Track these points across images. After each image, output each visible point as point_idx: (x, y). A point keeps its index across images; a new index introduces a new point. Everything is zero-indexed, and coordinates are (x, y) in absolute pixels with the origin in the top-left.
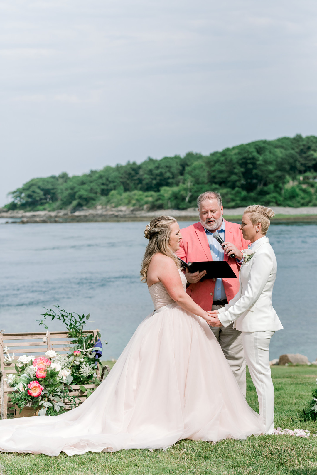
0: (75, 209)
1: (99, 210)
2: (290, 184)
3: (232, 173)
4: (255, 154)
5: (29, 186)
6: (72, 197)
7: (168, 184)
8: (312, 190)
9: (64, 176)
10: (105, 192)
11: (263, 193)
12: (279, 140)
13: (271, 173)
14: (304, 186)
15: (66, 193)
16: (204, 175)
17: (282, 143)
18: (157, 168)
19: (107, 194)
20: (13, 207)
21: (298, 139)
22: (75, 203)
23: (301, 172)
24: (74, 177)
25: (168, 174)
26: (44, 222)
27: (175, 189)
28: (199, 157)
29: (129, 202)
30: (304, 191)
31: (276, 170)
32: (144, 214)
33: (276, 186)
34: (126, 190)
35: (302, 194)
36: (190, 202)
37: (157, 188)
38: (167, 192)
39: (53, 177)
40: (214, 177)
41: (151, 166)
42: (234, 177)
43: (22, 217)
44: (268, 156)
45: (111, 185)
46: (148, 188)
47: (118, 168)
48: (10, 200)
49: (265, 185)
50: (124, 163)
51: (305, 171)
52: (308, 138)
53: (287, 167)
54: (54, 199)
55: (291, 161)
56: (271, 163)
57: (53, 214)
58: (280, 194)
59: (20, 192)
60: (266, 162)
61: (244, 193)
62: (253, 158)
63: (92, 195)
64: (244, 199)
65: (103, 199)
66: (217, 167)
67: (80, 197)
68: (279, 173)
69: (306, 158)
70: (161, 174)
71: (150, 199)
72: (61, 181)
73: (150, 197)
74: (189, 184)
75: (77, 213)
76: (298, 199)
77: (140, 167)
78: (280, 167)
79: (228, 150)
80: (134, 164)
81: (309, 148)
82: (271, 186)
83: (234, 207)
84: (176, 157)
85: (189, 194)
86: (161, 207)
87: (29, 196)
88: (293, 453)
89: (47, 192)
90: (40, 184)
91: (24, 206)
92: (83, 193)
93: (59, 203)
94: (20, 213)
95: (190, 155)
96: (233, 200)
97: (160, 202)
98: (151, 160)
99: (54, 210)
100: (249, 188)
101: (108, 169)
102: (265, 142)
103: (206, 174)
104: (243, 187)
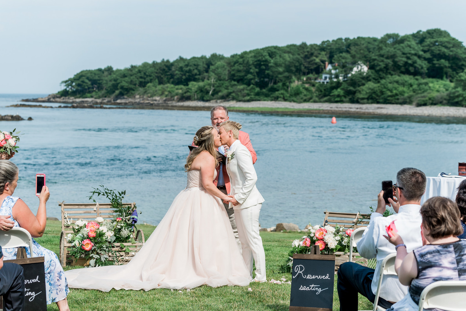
0: (117, 97)
1: (138, 99)
2: (296, 84)
3: (248, 72)
4: (268, 57)
5: (80, 77)
6: (115, 87)
7: (195, 80)
8: (313, 89)
9: (109, 70)
10: (143, 84)
11: (273, 90)
12: (288, 46)
13: (280, 73)
14: (307, 86)
15: (110, 84)
16: (225, 74)
17: (291, 49)
18: (187, 65)
19: (144, 86)
20: (64, 94)
21: (304, 46)
22: (117, 92)
23: (304, 74)
24: (118, 71)
25: (196, 71)
26: (91, 107)
27: (201, 84)
28: (221, 58)
29: (162, 94)
30: (307, 89)
31: (284, 72)
32: (174, 103)
33: (284, 84)
34: (160, 83)
35: (305, 92)
36: (213, 95)
37: (186, 82)
38: (194, 86)
39: (100, 70)
40: (233, 75)
41: (182, 64)
42: (250, 76)
43: (73, 102)
44: (278, 59)
45: (148, 79)
46: (178, 82)
47: (154, 64)
48: (63, 87)
49: (275, 83)
50: (159, 61)
51: (308, 73)
52: (312, 46)
53: (293, 69)
54: (100, 88)
55: (297, 64)
56: (280, 65)
57: (99, 101)
58: (287, 91)
59: (72, 81)
60: (277, 65)
61: (257, 89)
62: (266, 61)
63: (132, 86)
64: (258, 94)
65: (141, 89)
66: (236, 67)
67: (122, 87)
68: (286, 74)
69: (309, 62)
70: (190, 71)
71: (180, 91)
72: (106, 73)
73: (180, 89)
74: (212, 81)
75: (119, 101)
76: (302, 96)
77: (172, 64)
78: (288, 69)
79: (245, 53)
80: (168, 61)
81: (312, 54)
82: (280, 84)
83: (248, 101)
84: (203, 58)
85: (212, 88)
86: (188, 99)
87: (79, 85)
88: (269, 294)
89: (94, 82)
90: (89, 75)
91: (74, 94)
92: (124, 84)
93: (104, 92)
94: (72, 99)
95: (214, 56)
96: (248, 95)
97: (188, 94)
98: (181, 59)
99: (99, 97)
100: (262, 85)
101: (145, 65)
102: (276, 48)
103: (226, 72)
104: (257, 84)
